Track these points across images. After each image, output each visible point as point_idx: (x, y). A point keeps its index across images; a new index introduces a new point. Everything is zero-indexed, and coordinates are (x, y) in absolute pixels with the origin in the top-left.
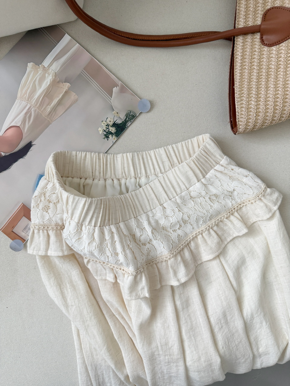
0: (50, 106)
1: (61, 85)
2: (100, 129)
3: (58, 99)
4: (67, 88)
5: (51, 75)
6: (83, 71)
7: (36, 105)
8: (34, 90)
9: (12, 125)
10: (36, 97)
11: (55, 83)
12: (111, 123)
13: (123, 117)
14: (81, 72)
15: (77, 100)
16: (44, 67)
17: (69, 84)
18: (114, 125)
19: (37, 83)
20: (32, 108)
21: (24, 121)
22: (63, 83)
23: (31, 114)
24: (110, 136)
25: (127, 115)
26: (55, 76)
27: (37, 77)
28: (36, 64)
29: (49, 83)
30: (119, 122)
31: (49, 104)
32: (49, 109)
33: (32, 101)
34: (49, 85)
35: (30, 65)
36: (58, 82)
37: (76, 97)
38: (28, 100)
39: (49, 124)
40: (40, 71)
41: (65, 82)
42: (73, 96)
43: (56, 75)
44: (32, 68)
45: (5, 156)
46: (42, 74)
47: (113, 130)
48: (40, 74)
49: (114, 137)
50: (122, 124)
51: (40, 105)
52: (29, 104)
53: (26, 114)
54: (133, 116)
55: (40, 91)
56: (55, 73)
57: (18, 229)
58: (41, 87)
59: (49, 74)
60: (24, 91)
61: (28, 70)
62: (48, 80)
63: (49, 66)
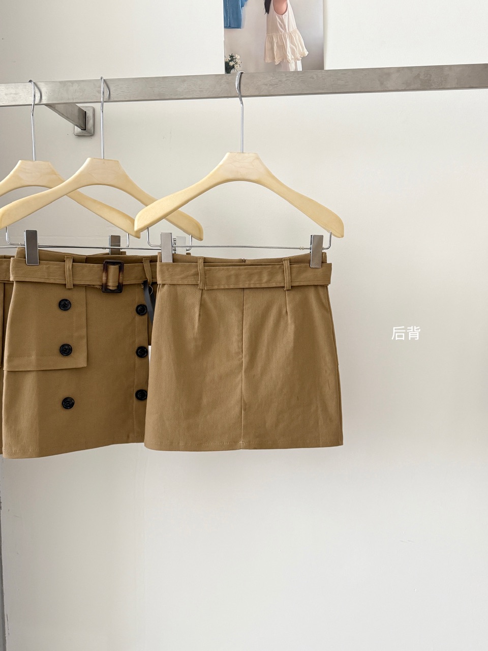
1: (280, 60)
2: (239, 57)
3: (275, 50)
4: (275, 61)
5: (290, 59)
7: (284, 35)
8: (292, 42)
9: (286, 13)
10: (288, 40)
11: (284, 57)
12: (235, 66)
15: (264, 60)
16: (298, 60)
17: (277, 64)
18: (233, 67)
19: (294, 47)
20: (284, 31)
21: (282, 21)
23: (282, 28)
24: (230, 59)
30: (232, 71)
31: (277, 43)
32: (275, 40)
33: (288, 36)
35: (306, 53)
36: (283, 60)
37: (266, 62)
38: (290, 34)
39: (268, 33)
40: (298, 56)
41: (280, 63)
42: (268, 60)
43: (288, 62)
46: (296, 55)
47: (231, 64)
49: (228, 60)
50: (230, 71)
51: (282, 38)
52: (288, 32)
53: (285, 26)
55: (288, 45)
58: (290, 47)
59: (292, 59)
60: (297, 37)
61: (305, 50)
62: (290, 56)
63: (296, 63)
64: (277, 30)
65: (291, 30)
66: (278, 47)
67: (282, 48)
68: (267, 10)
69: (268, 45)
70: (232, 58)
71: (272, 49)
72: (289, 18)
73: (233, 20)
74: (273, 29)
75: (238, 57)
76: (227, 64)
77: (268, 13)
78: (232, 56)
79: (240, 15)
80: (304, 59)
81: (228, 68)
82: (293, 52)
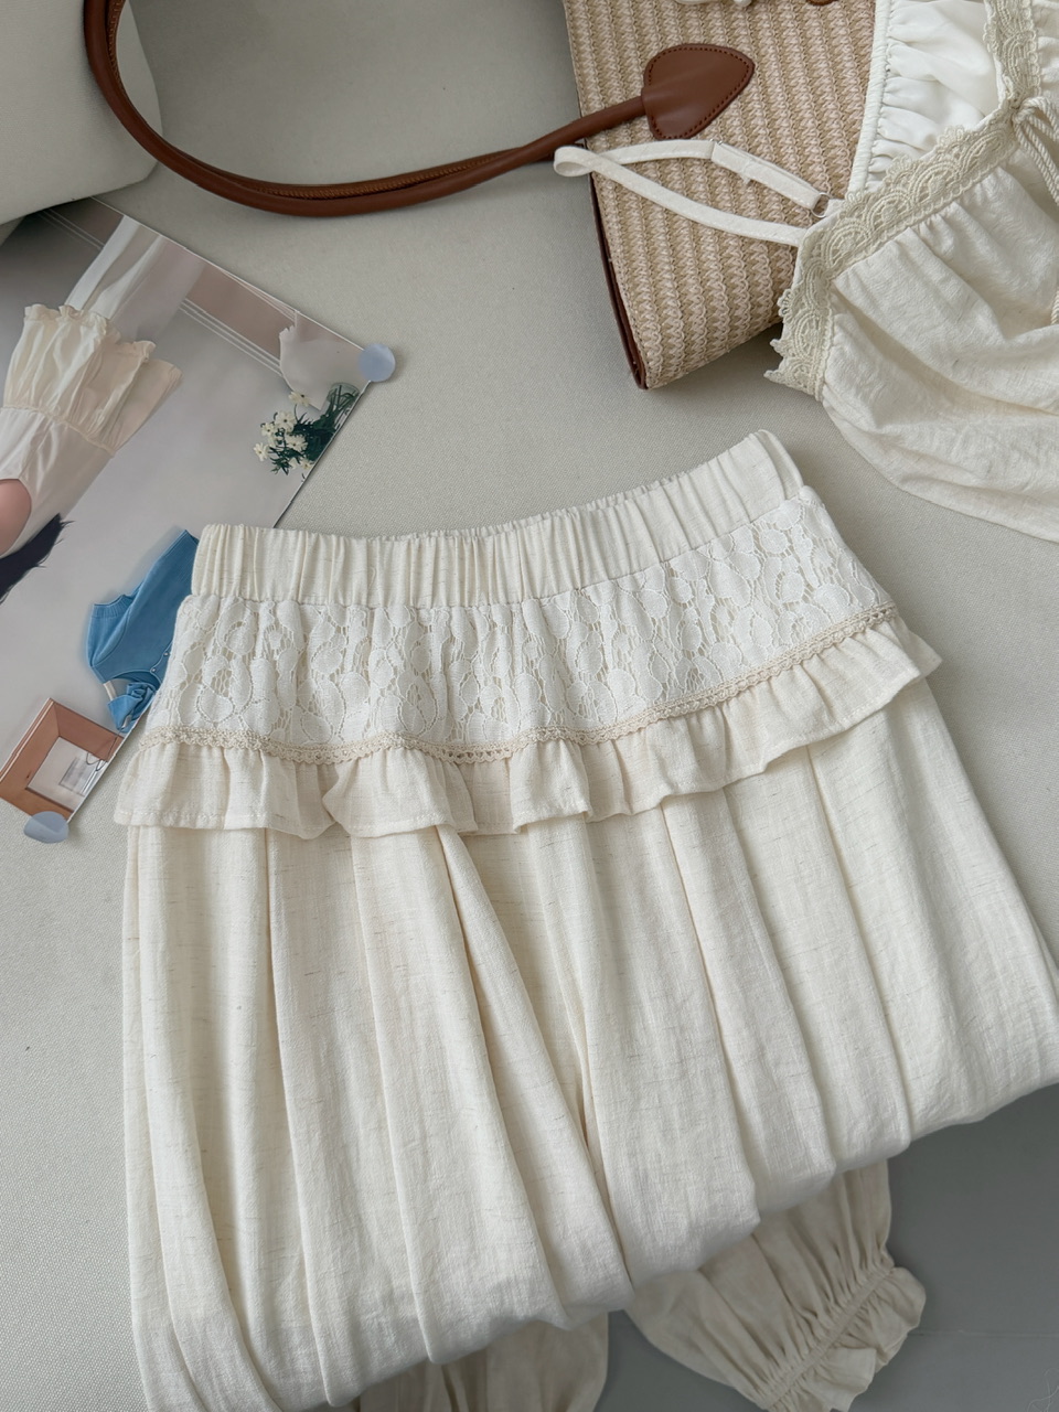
0: (103, 408)
1: (128, 348)
2: (258, 448)
3: (124, 387)
4: (146, 355)
5: (95, 328)
6: (185, 302)
7: (62, 412)
8: (51, 375)
10: (58, 391)
11: (111, 346)
12: (290, 426)
14: (182, 306)
16: (75, 311)
17: (149, 342)
18: (299, 428)
19: (57, 355)
20: (51, 424)
21: (30, 462)
22: (132, 343)
23: (49, 438)
24: (293, 462)
25: (332, 398)
26: (108, 329)
27: (55, 340)
28: (49, 306)
29: (91, 350)
30: (311, 418)
31: (99, 404)
32: (100, 417)
33: (48, 403)
34: (94, 354)
35: (32, 312)
36: (119, 342)
37: (177, 372)
38: (37, 405)
39: (106, 457)
40: (63, 322)
41: (138, 340)
43: (109, 325)
44: (39, 318)
46: (69, 329)
47: (297, 443)
48: (63, 330)
49: (303, 461)
50: (322, 423)
51: (74, 410)
52: (39, 415)
53: (35, 441)
54: (351, 395)
55: (67, 376)
56: (106, 319)
57: (46, 780)
58: (69, 364)
59: (89, 327)
60: (22, 381)
61: (28, 324)
62: (90, 341)
63: (88, 305)
64: (70, 445)
65: (24, 414)
66: (105, 392)
67: (94, 379)
68: (53, 529)
69: (134, 416)
70: (283, 459)
74: (80, 459)
75: (261, 452)
76: (315, 452)
77: (58, 517)
78: (282, 463)
80: (55, 300)
81: (318, 437)
82: (69, 345)
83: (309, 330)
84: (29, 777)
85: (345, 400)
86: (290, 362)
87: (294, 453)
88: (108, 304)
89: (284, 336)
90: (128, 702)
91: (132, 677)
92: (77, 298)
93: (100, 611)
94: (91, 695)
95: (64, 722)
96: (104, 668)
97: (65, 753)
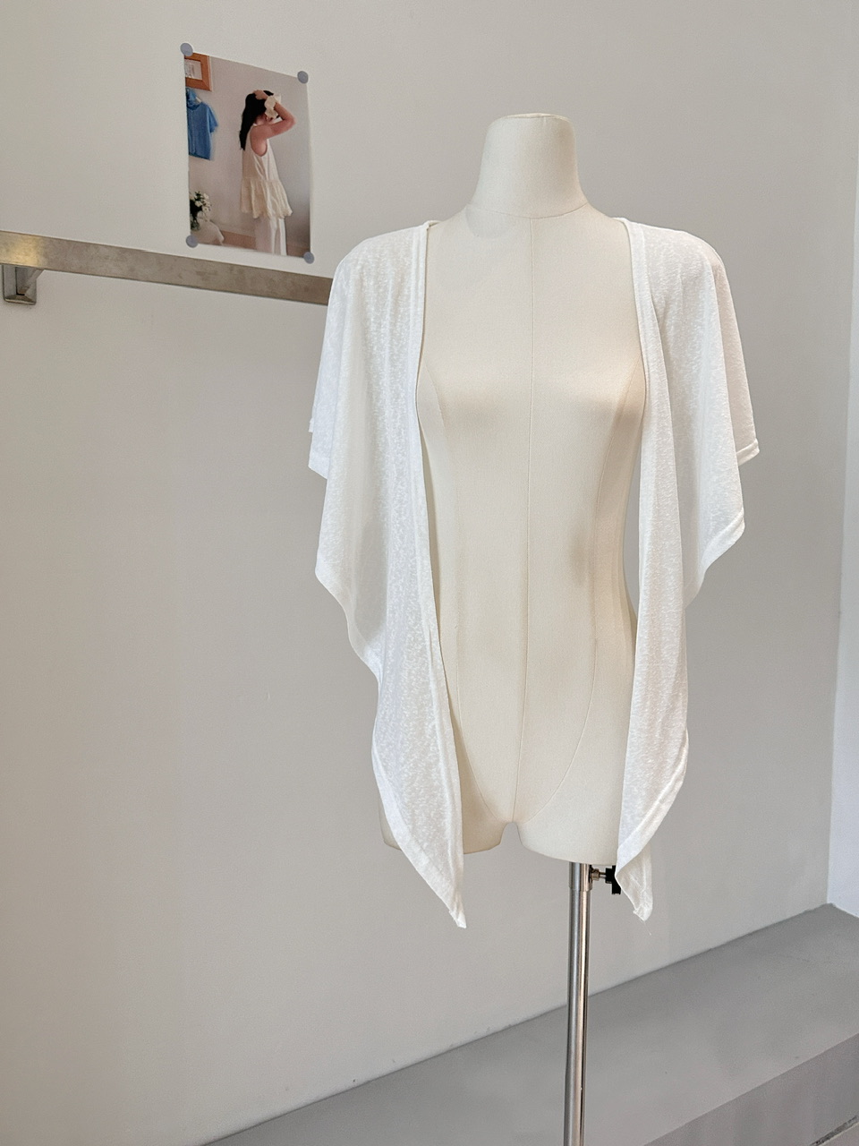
0: (254, 190)
1: (260, 212)
2: (208, 198)
3: (253, 199)
4: (254, 213)
7: (263, 184)
8: (273, 194)
9: (266, 155)
10: (268, 189)
11: (264, 210)
12: (204, 208)
13: (199, 220)
15: (240, 208)
16: (280, 218)
18: (200, 209)
19: (275, 201)
20: (264, 179)
21: (261, 163)
22: (259, 215)
23: (261, 173)
24: (196, 197)
25: (198, 223)
26: (268, 216)
30: (199, 214)
31: (256, 190)
32: (252, 186)
33: (269, 185)
34: (267, 206)
36: (263, 214)
37: (243, 211)
39: (244, 175)
40: (281, 212)
41: (259, 217)
42: (245, 210)
45: (251, 125)
46: (278, 212)
47: (198, 204)
49: (193, 199)
50: (196, 214)
53: (264, 170)
54: (194, 227)
56: (270, 219)
57: (197, 65)
58: (271, 200)
59: (273, 215)
60: (279, 188)
61: (289, 207)
62: (271, 211)
63: (278, 222)
64: (255, 174)
65: (272, 178)
66: (257, 196)
67: (261, 198)
68: (243, 145)
69: (244, 191)
70: (199, 197)
71: (249, 197)
72: (269, 161)
73: (200, 146)
74: (250, 172)
75: (206, 197)
76: (192, 203)
77: (244, 149)
78: (198, 195)
79: (209, 144)
80: (286, 218)
81: (194, 210)
82: (274, 207)
83: (216, 243)
84: (202, 65)
85: (194, 225)
86: (215, 230)
87: (198, 199)
88: (273, 224)
89: (222, 238)
90: (192, 98)
91: (195, 107)
92: (282, 222)
93: (216, 125)
94: (201, 97)
95: (203, 85)
96: (204, 106)
97: (197, 76)
